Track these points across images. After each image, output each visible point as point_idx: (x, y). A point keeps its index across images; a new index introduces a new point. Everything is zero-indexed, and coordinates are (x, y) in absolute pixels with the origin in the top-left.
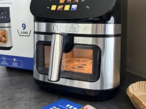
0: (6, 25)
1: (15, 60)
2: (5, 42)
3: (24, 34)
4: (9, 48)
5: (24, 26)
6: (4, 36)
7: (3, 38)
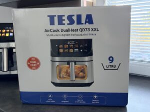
0: (87, 58)
1: (95, 97)
2: (83, 77)
3: (111, 68)
4: (89, 85)
5: (111, 59)
6: (81, 71)
7: (81, 73)
